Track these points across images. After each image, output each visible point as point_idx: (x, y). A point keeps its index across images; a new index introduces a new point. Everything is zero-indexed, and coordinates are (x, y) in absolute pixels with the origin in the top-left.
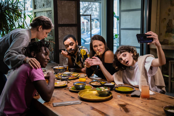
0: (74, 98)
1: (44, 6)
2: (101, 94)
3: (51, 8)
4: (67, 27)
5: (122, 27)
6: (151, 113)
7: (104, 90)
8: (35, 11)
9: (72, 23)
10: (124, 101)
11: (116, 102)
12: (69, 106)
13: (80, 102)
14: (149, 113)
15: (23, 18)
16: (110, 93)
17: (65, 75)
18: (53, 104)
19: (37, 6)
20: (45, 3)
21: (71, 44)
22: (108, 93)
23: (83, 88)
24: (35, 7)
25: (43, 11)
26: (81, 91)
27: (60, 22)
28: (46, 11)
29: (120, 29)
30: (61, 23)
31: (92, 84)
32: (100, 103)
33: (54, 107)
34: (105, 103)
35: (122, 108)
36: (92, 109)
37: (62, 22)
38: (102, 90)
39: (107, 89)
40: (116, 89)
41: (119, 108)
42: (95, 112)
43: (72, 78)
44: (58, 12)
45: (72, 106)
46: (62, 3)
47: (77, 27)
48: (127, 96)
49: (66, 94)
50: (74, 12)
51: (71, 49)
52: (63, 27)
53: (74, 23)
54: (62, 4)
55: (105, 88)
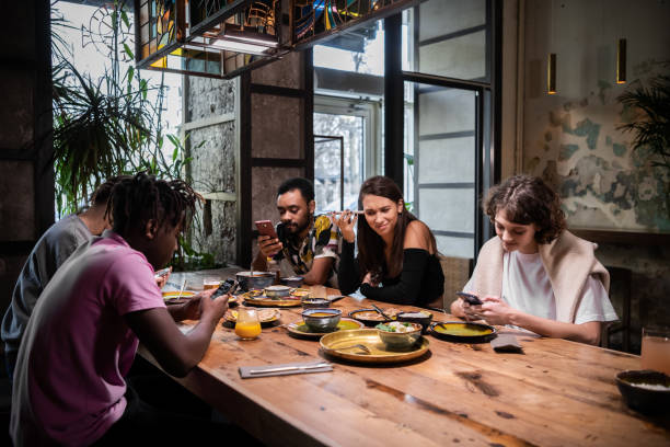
0: (306, 354)
1: (213, 110)
2: (393, 344)
3: (234, 114)
4: (277, 169)
5: (421, 182)
6: (572, 397)
7: (402, 329)
8: (189, 126)
9: (290, 157)
10: (473, 364)
11: (445, 365)
12: (293, 377)
13: (327, 365)
14: (566, 396)
15: (155, 140)
16: (420, 342)
17: (272, 294)
18: (240, 372)
19: (194, 114)
20: (217, 104)
21: (292, 209)
22: (414, 340)
23: (332, 328)
24: (188, 117)
25: (209, 126)
26: (327, 335)
27: (256, 154)
28: (220, 124)
29: (418, 187)
30: (258, 156)
31: (358, 316)
32: (396, 370)
33: (243, 378)
34: (410, 368)
35: (471, 385)
36: (372, 387)
37: (264, 152)
38: (398, 331)
39: (410, 329)
40: (439, 330)
41: (460, 383)
42: (384, 395)
43: (294, 303)
44: (253, 125)
45: (303, 379)
46: (263, 101)
47: (303, 169)
48: (476, 350)
49: (279, 343)
50: (297, 127)
51: (290, 221)
52: (265, 168)
53: (297, 157)
54: (265, 103)
55: (407, 326)
